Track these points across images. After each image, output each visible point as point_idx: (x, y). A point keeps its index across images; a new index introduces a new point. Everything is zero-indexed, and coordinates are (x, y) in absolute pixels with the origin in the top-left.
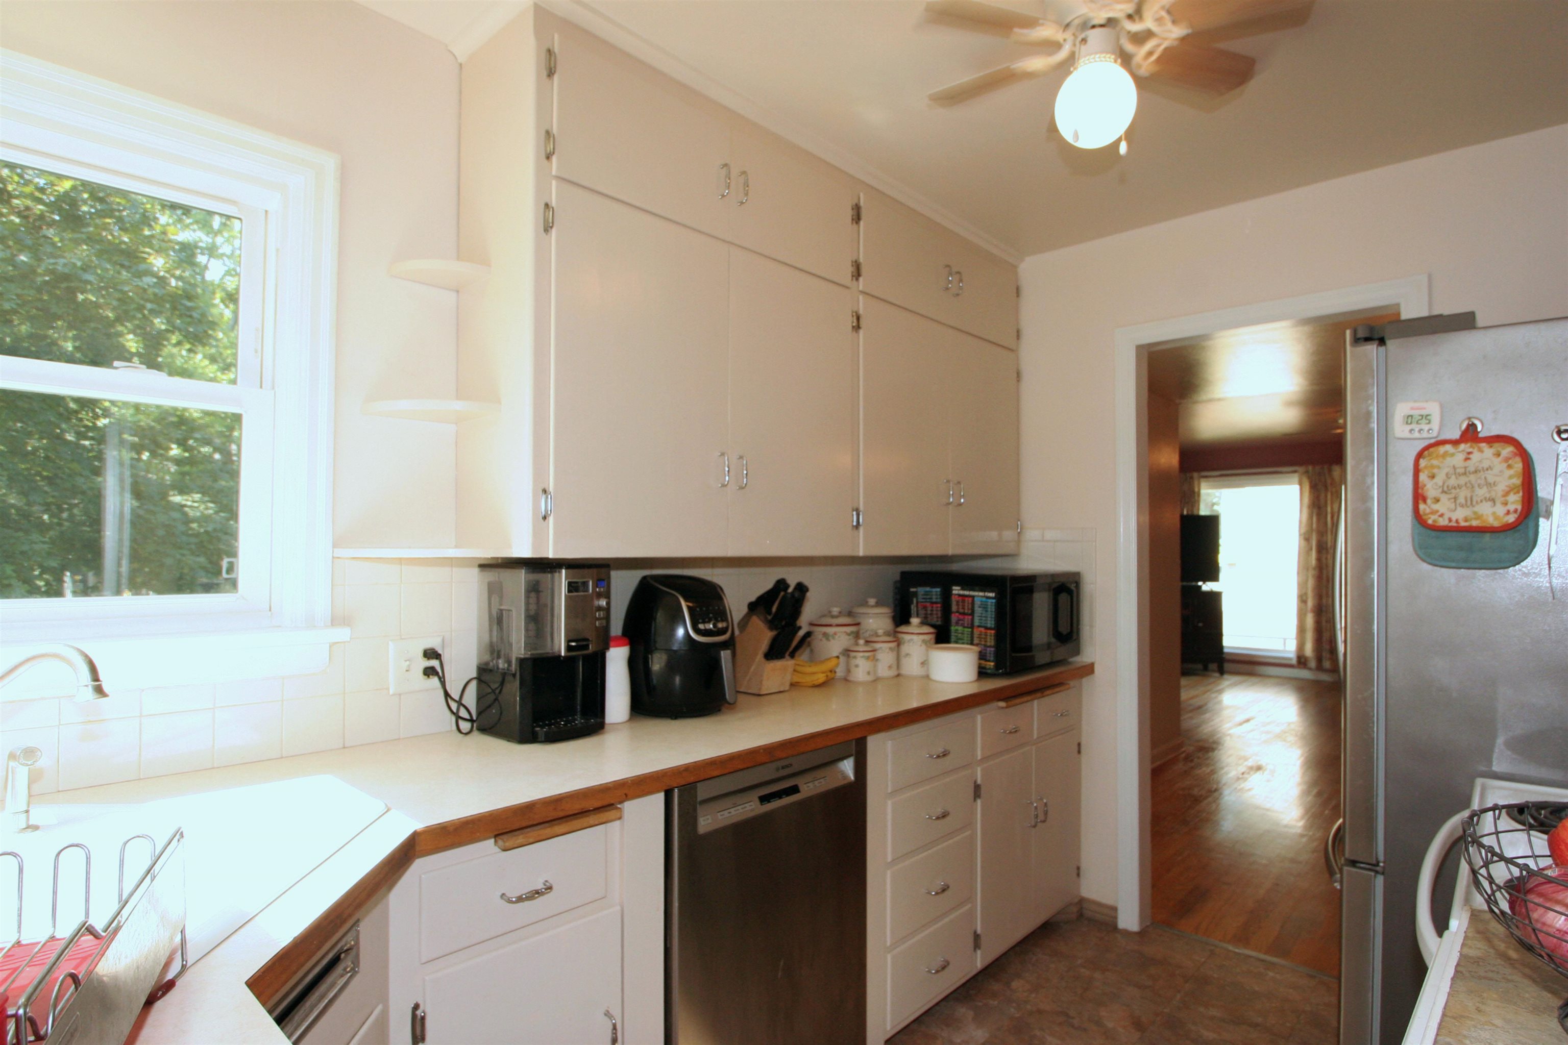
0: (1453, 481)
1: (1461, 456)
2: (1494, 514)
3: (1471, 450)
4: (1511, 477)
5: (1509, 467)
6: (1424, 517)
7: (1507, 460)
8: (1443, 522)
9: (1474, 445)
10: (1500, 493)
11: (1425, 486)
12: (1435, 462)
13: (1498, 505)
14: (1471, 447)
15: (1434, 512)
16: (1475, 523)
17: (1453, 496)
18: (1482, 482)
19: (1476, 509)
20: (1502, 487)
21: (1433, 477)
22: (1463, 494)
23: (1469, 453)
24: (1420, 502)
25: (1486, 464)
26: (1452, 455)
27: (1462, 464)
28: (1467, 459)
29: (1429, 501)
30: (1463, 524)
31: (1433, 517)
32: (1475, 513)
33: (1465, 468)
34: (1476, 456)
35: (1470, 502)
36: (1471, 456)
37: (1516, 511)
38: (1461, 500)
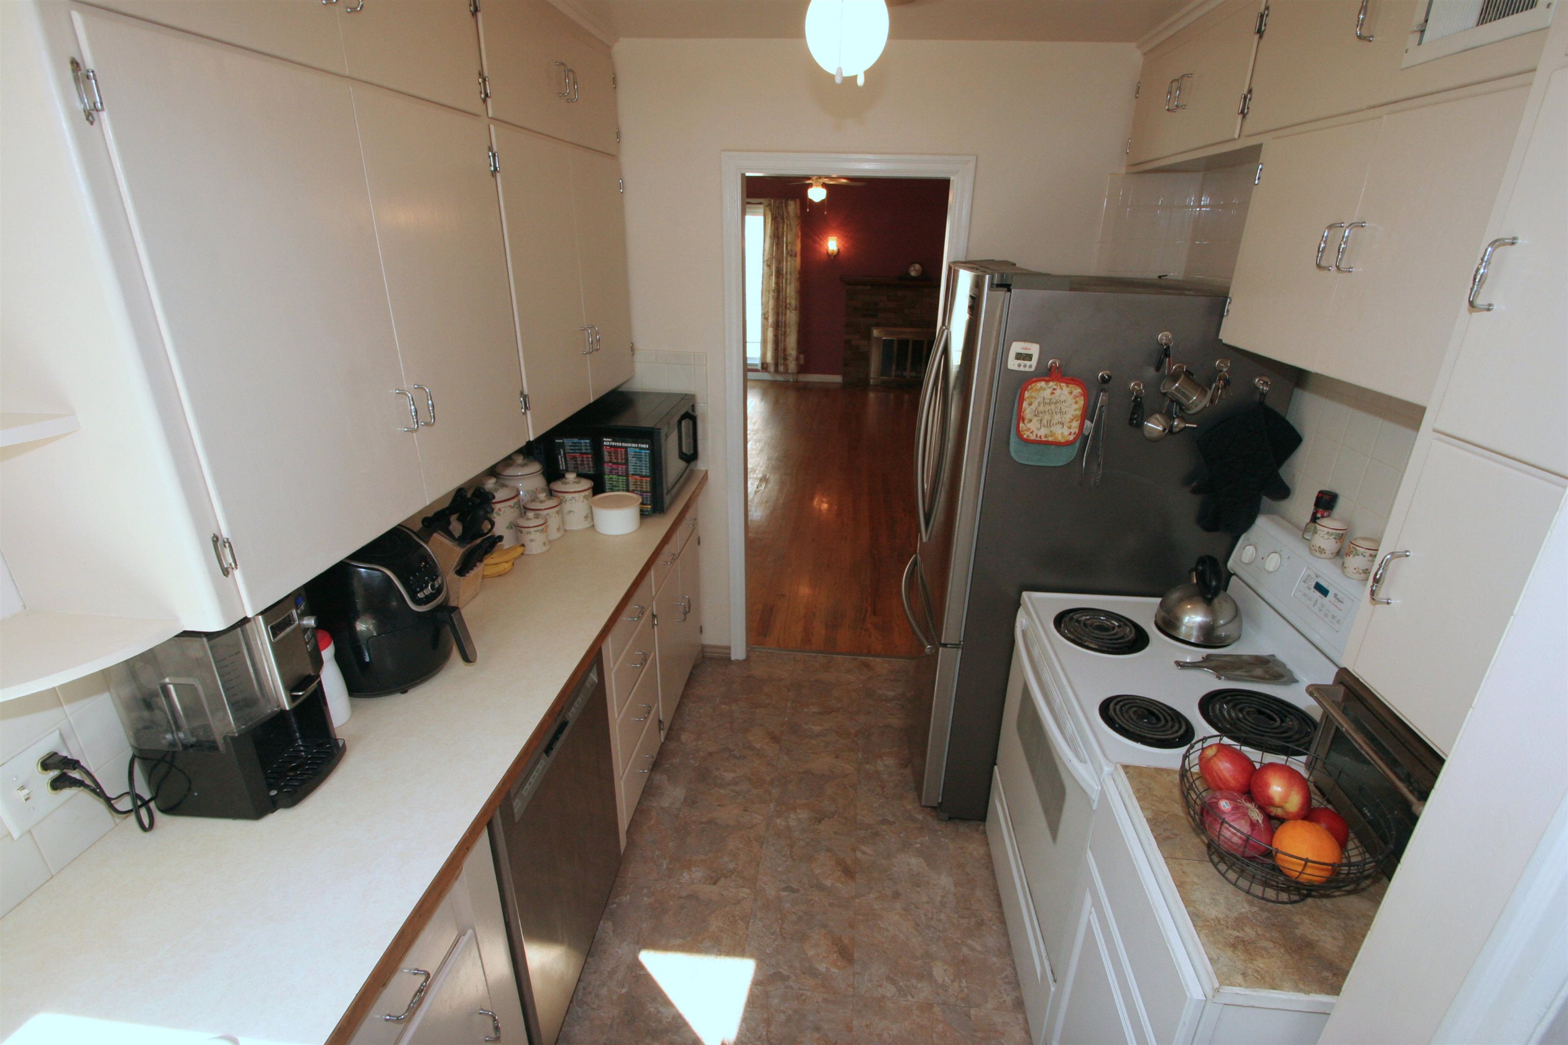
0: (1041, 408)
1: (1049, 391)
2: (1062, 434)
3: (1055, 387)
4: (1076, 410)
5: (1076, 402)
6: (1022, 433)
7: (1076, 397)
8: (1033, 437)
9: (1058, 383)
10: (1068, 420)
11: (1025, 410)
12: (1034, 394)
13: (1065, 427)
14: (1056, 385)
15: (1028, 430)
16: (1050, 439)
17: (1039, 418)
18: (1058, 410)
19: (1053, 429)
20: (1069, 417)
21: (1030, 404)
22: (1047, 417)
23: (1054, 389)
24: (1021, 422)
25: (1062, 398)
26: (1045, 389)
27: (1049, 397)
28: (1053, 393)
29: (1026, 421)
30: (1044, 439)
31: (1028, 433)
32: (1051, 432)
33: (1050, 399)
34: (1058, 392)
35: (1049, 424)
36: (1055, 391)
37: (1075, 433)
38: (1045, 422)
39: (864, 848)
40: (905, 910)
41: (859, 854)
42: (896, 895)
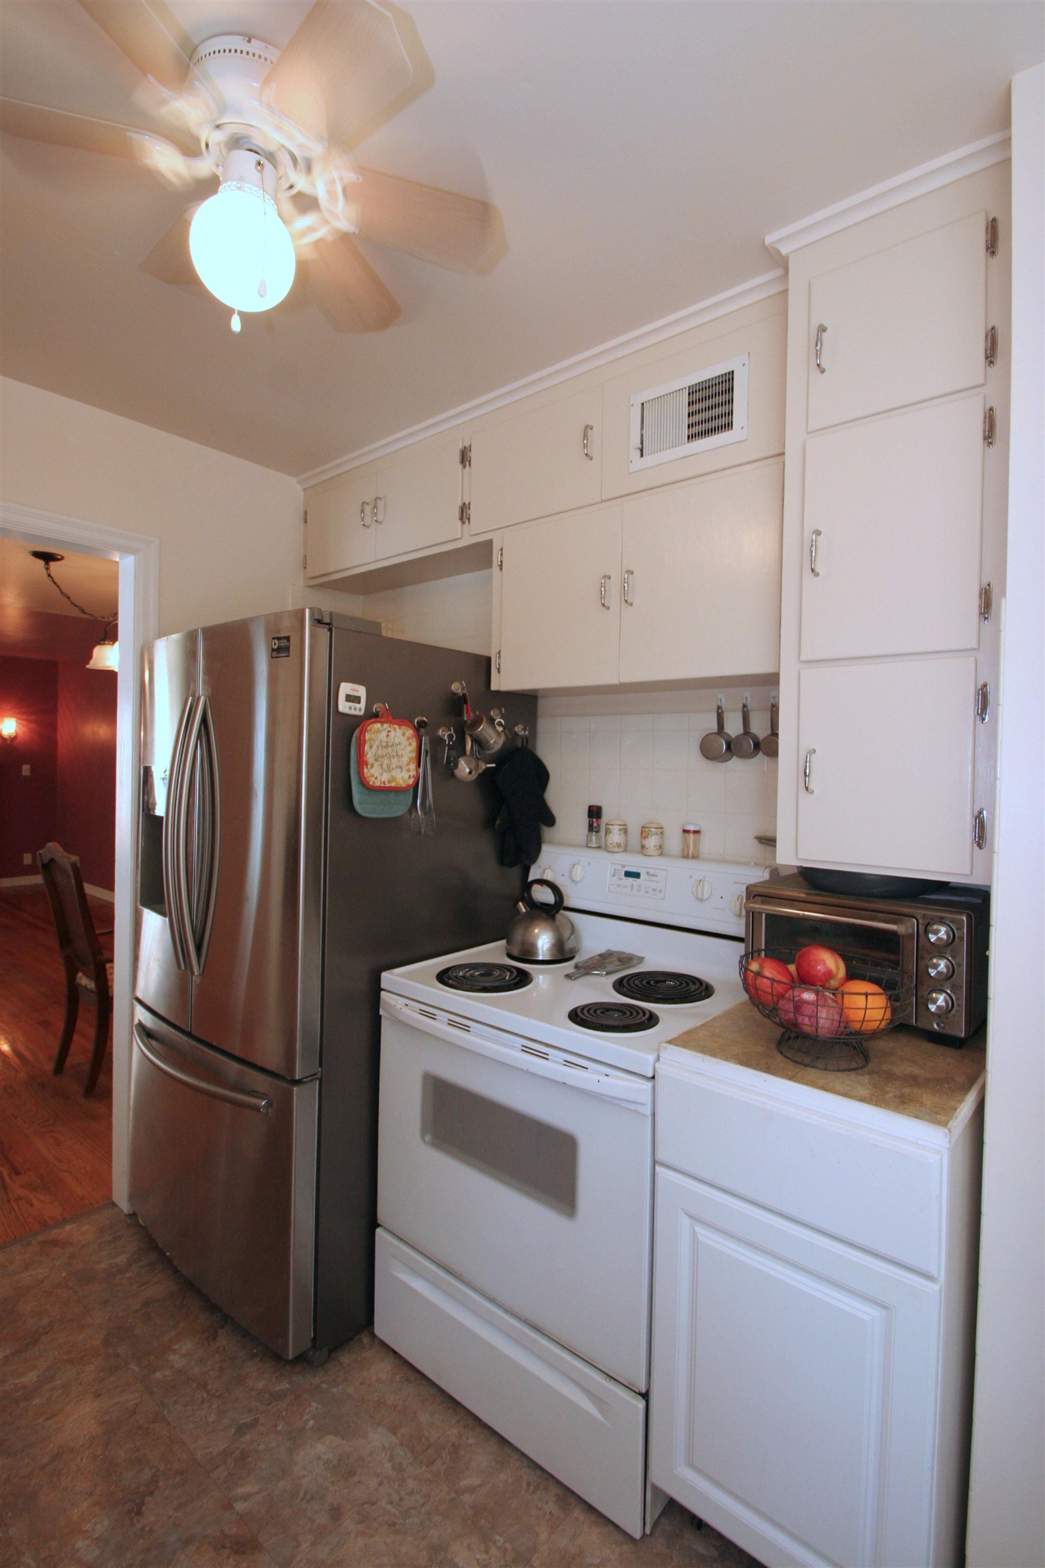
0: (380, 752)
1: (385, 733)
2: (403, 777)
3: (389, 729)
4: (410, 752)
5: (410, 744)
6: (368, 779)
7: (408, 738)
8: (378, 784)
9: (391, 725)
10: (405, 763)
11: (367, 754)
12: (373, 736)
13: (404, 771)
14: (390, 727)
15: (372, 776)
16: (393, 784)
17: (379, 763)
18: (395, 754)
19: (393, 773)
20: (405, 760)
21: (371, 748)
22: (386, 762)
23: (389, 731)
24: (365, 767)
25: (397, 741)
26: (380, 732)
27: (385, 739)
28: (388, 736)
29: (369, 767)
30: (388, 785)
31: (373, 779)
32: (392, 776)
33: (387, 742)
34: (392, 734)
35: (389, 769)
36: (389, 734)
37: (413, 776)
38: (385, 766)
39: (241, 1490)
40: (360, 1522)
41: (240, 1506)
42: (336, 1513)
